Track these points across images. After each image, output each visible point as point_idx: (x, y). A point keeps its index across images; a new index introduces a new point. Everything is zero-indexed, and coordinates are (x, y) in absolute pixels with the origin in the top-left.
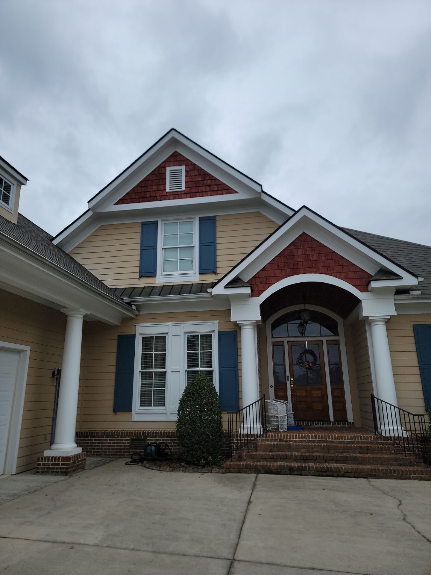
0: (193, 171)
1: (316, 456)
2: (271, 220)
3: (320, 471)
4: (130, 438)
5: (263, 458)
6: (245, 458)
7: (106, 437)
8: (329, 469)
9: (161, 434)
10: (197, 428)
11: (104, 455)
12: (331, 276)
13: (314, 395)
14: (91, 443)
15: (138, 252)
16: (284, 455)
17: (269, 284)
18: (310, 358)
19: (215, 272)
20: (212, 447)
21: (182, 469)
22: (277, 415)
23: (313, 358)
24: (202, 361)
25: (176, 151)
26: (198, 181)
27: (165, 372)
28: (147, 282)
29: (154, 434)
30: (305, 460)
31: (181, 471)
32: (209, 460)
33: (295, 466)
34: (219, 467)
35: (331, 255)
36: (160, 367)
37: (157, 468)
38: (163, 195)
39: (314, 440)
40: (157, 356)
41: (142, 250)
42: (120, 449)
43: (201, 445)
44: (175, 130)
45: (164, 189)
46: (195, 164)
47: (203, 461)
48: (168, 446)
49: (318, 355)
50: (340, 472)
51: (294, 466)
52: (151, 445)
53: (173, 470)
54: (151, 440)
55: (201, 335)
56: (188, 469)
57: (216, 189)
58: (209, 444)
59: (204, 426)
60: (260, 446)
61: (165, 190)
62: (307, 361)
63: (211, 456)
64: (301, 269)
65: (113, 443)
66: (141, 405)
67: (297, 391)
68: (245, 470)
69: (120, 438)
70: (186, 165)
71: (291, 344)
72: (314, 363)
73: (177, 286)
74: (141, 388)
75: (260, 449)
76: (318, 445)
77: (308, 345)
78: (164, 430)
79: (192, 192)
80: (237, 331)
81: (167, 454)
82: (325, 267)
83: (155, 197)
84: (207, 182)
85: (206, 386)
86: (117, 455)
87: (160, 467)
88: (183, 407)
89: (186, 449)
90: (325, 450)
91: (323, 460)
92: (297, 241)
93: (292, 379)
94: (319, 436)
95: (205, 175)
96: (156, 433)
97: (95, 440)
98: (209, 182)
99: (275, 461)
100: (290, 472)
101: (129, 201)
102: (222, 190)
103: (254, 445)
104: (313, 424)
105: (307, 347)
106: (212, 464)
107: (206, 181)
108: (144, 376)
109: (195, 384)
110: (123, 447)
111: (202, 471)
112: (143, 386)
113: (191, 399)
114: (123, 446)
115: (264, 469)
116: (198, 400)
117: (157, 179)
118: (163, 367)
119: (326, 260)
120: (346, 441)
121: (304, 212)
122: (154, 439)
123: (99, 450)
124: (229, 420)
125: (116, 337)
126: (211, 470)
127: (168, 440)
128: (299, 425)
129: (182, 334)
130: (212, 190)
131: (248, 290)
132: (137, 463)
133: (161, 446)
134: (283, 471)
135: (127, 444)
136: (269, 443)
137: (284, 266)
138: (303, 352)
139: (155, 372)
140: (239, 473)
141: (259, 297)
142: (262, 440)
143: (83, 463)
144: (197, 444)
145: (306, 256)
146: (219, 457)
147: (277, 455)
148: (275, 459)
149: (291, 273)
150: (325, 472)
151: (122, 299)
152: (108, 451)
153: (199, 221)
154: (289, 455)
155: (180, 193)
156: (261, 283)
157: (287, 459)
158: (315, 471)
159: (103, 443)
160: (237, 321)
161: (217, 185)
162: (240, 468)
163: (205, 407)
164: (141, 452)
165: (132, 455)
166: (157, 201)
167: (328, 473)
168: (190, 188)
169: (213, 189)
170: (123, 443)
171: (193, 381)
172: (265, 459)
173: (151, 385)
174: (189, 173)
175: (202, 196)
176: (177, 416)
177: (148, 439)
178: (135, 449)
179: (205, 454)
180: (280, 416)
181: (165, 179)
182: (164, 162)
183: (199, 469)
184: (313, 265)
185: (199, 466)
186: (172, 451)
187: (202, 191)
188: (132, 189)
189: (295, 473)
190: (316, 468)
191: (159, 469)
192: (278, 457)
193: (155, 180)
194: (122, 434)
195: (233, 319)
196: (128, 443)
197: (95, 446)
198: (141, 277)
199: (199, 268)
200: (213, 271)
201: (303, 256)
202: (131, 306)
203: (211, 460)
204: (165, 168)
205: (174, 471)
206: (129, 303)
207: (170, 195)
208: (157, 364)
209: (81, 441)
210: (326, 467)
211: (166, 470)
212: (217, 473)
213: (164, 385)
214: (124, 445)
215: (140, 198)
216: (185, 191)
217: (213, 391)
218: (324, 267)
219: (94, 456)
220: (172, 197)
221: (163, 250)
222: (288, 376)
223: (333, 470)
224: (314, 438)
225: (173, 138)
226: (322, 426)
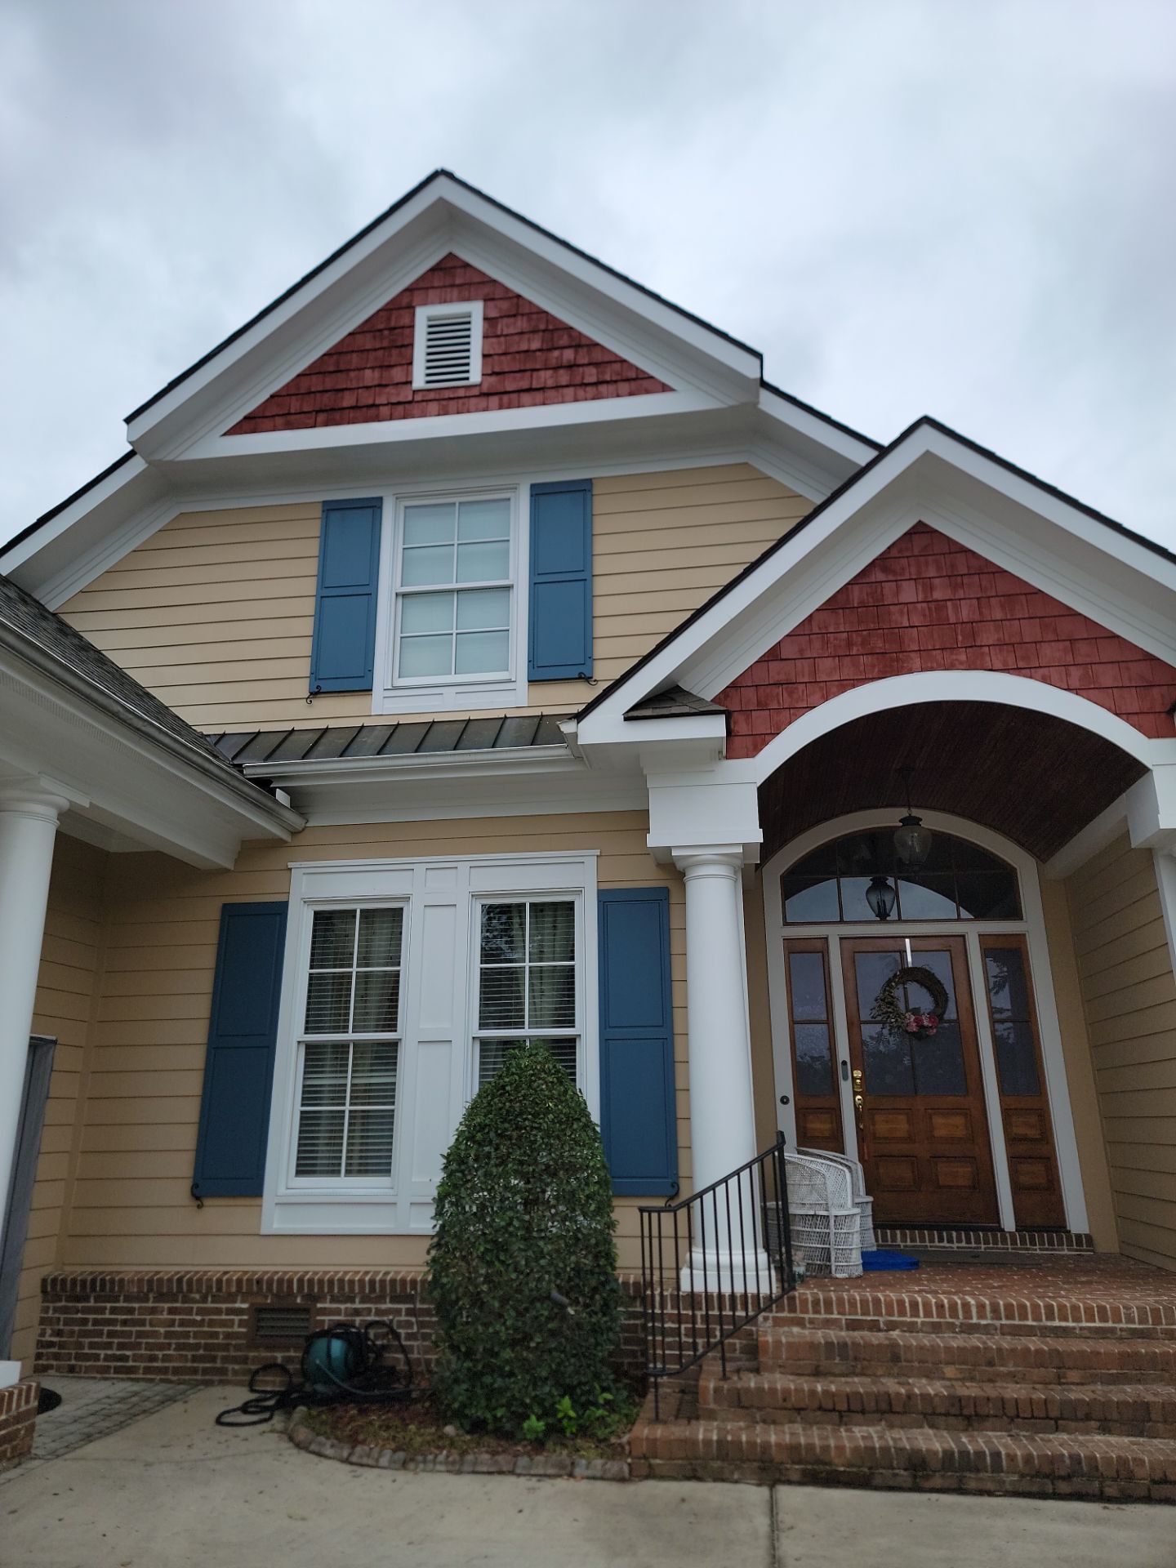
0: (512, 320)
1: (1016, 1400)
2: (793, 491)
3: (1047, 1476)
4: (252, 1305)
5: (790, 1406)
6: (712, 1406)
7: (156, 1300)
8: (1084, 1464)
9: (372, 1289)
10: (514, 1276)
11: (147, 1370)
12: (1031, 677)
13: (940, 1132)
14: (96, 1322)
15: (309, 606)
16: (877, 1397)
17: (792, 711)
18: (920, 998)
19: (588, 675)
20: (574, 1356)
21: (448, 1457)
22: (825, 1213)
23: (931, 999)
24: (535, 1003)
25: (451, 256)
26: (527, 351)
27: (394, 1045)
28: (339, 712)
29: (343, 1289)
30: (968, 1418)
31: (442, 1468)
32: (560, 1415)
33: (936, 1453)
34: (602, 1445)
35: (1024, 602)
36: (377, 1026)
37: (342, 1448)
38: (401, 399)
39: (989, 1322)
40: (366, 983)
41: (321, 598)
42: (207, 1347)
43: (528, 1348)
44: (450, 175)
45: (404, 380)
46: (519, 296)
47: (534, 1424)
48: (397, 1336)
49: (949, 987)
50: (1131, 1477)
51: (928, 1451)
52: (328, 1334)
53: (409, 1458)
54: (332, 1312)
55: (531, 905)
56: (470, 1457)
57: (593, 379)
58: (560, 1343)
59: (542, 1267)
60: (771, 1350)
61: (410, 383)
62: (911, 1008)
63: (571, 1398)
64: (913, 655)
65: (182, 1323)
66: (302, 1171)
67: (878, 1118)
68: (717, 1464)
69: (212, 1302)
70: (485, 300)
71: (855, 949)
72: (938, 1015)
73: (446, 726)
74: (303, 1105)
75: (770, 1362)
76: (1013, 1350)
77: (912, 951)
78: (384, 1269)
79: (508, 389)
80: (667, 890)
81: (392, 1371)
82: (1005, 647)
83: (374, 409)
84: (562, 355)
85: (551, 1098)
86: (195, 1371)
87: (353, 1447)
88: (455, 1186)
89: (465, 1365)
90: (1042, 1369)
91: (1048, 1418)
92: (894, 553)
93: (858, 1074)
94: (1009, 1307)
95: (552, 330)
96: (351, 1282)
97: (113, 1311)
98: (569, 355)
99: (841, 1422)
100: (915, 1477)
101: (279, 421)
102: (616, 382)
103: (744, 1342)
104: (941, 1240)
105: (910, 959)
106: (572, 1433)
107: (556, 353)
108: (314, 1055)
109: (508, 1088)
110: (220, 1340)
111: (530, 1468)
112: (310, 1095)
113: (490, 1153)
114: (221, 1337)
115: (799, 1463)
116: (517, 1154)
117: (381, 348)
118: (389, 1026)
119: (1007, 622)
120: (1121, 1329)
121: (927, 439)
122: (342, 1306)
123: (128, 1353)
124: (646, 1233)
125: (212, 911)
126: (568, 1462)
127: (398, 1312)
128: (890, 1243)
129: (463, 902)
130: (578, 381)
131: (715, 728)
132: (266, 1415)
133: (372, 1336)
134: (883, 1471)
135: (236, 1329)
136: (807, 1332)
137: (850, 644)
138: (895, 975)
139: (357, 1044)
140: (688, 1478)
141: (753, 757)
142: (778, 1322)
143: (22, 1432)
144: (513, 1343)
145: (929, 609)
146: (601, 1401)
147: (847, 1396)
148: (840, 1412)
149: (876, 670)
150: (1067, 1478)
151: (239, 768)
152: (160, 1354)
153: (532, 496)
154: (898, 1394)
155: (461, 393)
156: (762, 706)
157: (891, 1412)
158: (1022, 1476)
159: (142, 1323)
160: (669, 849)
161: (596, 364)
162: (697, 1459)
163: (547, 1185)
164: (289, 1360)
165: (257, 1372)
166: (379, 421)
167: (1078, 1484)
168: (499, 377)
169: (583, 378)
170: (223, 1323)
171: (500, 1077)
172: (799, 1410)
173: (339, 1092)
174: (497, 323)
175: (544, 404)
176: (434, 1222)
177: (319, 1305)
178: (270, 1348)
179: (547, 1389)
180: (836, 1216)
181: (411, 345)
182: (410, 290)
183: (516, 1456)
184: (960, 638)
185: (520, 1441)
186: (414, 1356)
187: (542, 386)
188: (293, 380)
189: (937, 1482)
190: (1028, 1459)
191: (350, 1455)
192: (855, 1406)
193: (375, 350)
194: (218, 1289)
195: (654, 840)
196: (241, 1323)
197: (111, 1334)
198: (315, 693)
199: (529, 661)
200: (580, 673)
201: (919, 605)
202: (273, 792)
203: (572, 1414)
204: (411, 308)
205: (412, 1466)
206: (265, 784)
207: (427, 401)
208: (367, 1014)
209: (57, 1315)
210: (1071, 1456)
211: (377, 1460)
212: (594, 1478)
213: (388, 1093)
214: (225, 1330)
215: (317, 412)
216: (480, 385)
217: (579, 1120)
218: (1000, 645)
219: (107, 1376)
220: (434, 406)
221: (400, 599)
222: (844, 1063)
223: (1100, 1468)
224: (989, 1314)
225: (441, 202)
226: (975, 1248)
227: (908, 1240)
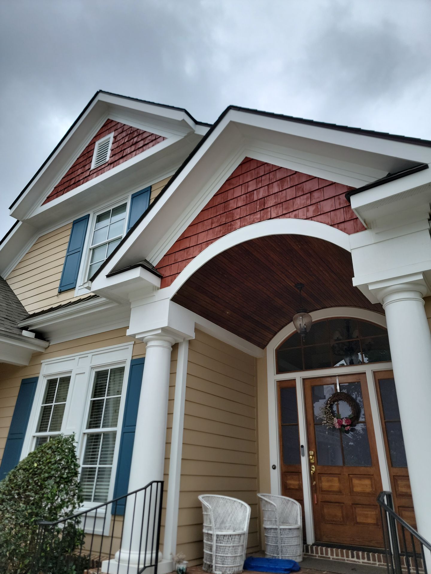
0: (121, 134)
12: (289, 217)
13: (357, 489)
17: (186, 261)
23: (350, 408)
25: (108, 119)
26: (124, 143)
28: (65, 299)
36: (55, 429)
38: (87, 175)
40: (57, 410)
41: (67, 257)
44: (102, 91)
45: (89, 168)
46: (124, 125)
55: (111, 370)
57: (142, 145)
64: (237, 221)
67: (323, 479)
70: (115, 131)
71: (311, 384)
77: (339, 384)
79: (116, 160)
82: (278, 205)
92: (234, 175)
93: (311, 453)
95: (132, 133)
98: (136, 139)
101: (56, 195)
102: (149, 143)
104: (353, 557)
105: (338, 388)
107: (132, 140)
118: (59, 429)
119: (280, 193)
121: (232, 116)
125: (19, 383)
128: (324, 555)
129: (88, 370)
130: (137, 148)
137: (212, 223)
138: (333, 397)
139: (51, 436)
141: (170, 286)
145: (246, 197)
153: (132, 199)
155: (103, 167)
156: (176, 261)
161: (144, 139)
166: (80, 185)
168: (114, 156)
169: (139, 146)
174: (117, 137)
175: (126, 161)
181: (93, 156)
182: (95, 137)
184: (258, 207)
187: (126, 154)
188: (61, 180)
193: (83, 161)
198: (60, 292)
201: (242, 196)
204: (95, 143)
207: (93, 173)
208: (53, 424)
215: (65, 189)
216: (109, 161)
220: (95, 175)
221: (91, 251)
222: (303, 446)
225: (99, 102)
226: (373, 564)
227: (335, 554)
